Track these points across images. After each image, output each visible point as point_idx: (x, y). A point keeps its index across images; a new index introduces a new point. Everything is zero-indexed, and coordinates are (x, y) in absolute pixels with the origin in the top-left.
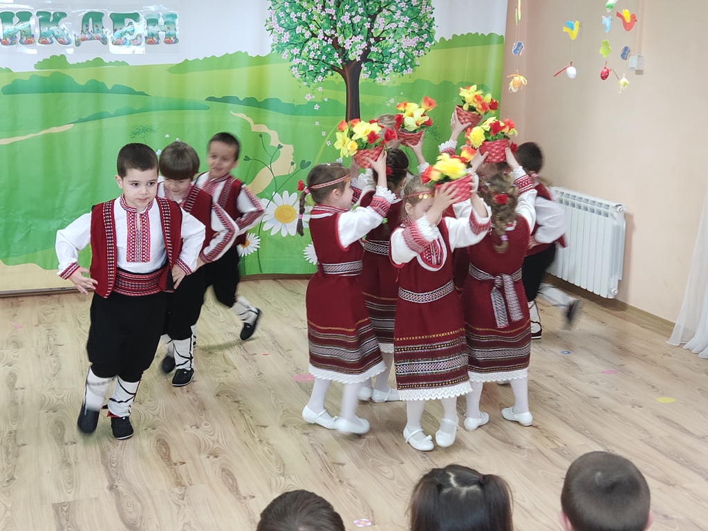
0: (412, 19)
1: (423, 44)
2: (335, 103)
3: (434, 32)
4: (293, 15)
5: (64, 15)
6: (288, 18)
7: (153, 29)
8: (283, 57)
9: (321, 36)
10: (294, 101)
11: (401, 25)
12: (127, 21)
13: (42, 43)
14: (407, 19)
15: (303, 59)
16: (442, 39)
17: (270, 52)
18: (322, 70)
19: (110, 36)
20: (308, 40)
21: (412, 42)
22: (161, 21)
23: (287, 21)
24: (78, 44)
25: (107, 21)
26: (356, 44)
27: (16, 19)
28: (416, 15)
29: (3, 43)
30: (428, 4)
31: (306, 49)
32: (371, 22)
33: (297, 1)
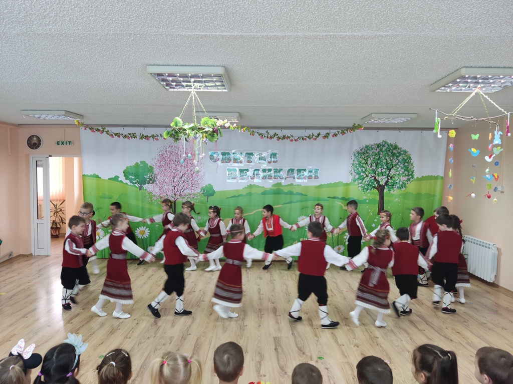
0: (405, 170)
1: (410, 179)
2: (375, 199)
3: (414, 175)
4: (360, 169)
5: (282, 170)
7: (310, 174)
8: (355, 184)
9: (370, 176)
10: (359, 199)
11: (401, 172)
12: (302, 171)
13: (274, 179)
14: (403, 170)
15: (363, 184)
16: (417, 177)
17: (351, 182)
18: (370, 188)
19: (296, 176)
20: (365, 178)
21: (406, 178)
22: (313, 171)
23: (357, 171)
24: (285, 179)
25: (295, 172)
26: (383, 179)
27: (267, 171)
28: (407, 169)
29: (263, 178)
30: (412, 165)
31: (364, 181)
32: (389, 171)
33: (361, 164)
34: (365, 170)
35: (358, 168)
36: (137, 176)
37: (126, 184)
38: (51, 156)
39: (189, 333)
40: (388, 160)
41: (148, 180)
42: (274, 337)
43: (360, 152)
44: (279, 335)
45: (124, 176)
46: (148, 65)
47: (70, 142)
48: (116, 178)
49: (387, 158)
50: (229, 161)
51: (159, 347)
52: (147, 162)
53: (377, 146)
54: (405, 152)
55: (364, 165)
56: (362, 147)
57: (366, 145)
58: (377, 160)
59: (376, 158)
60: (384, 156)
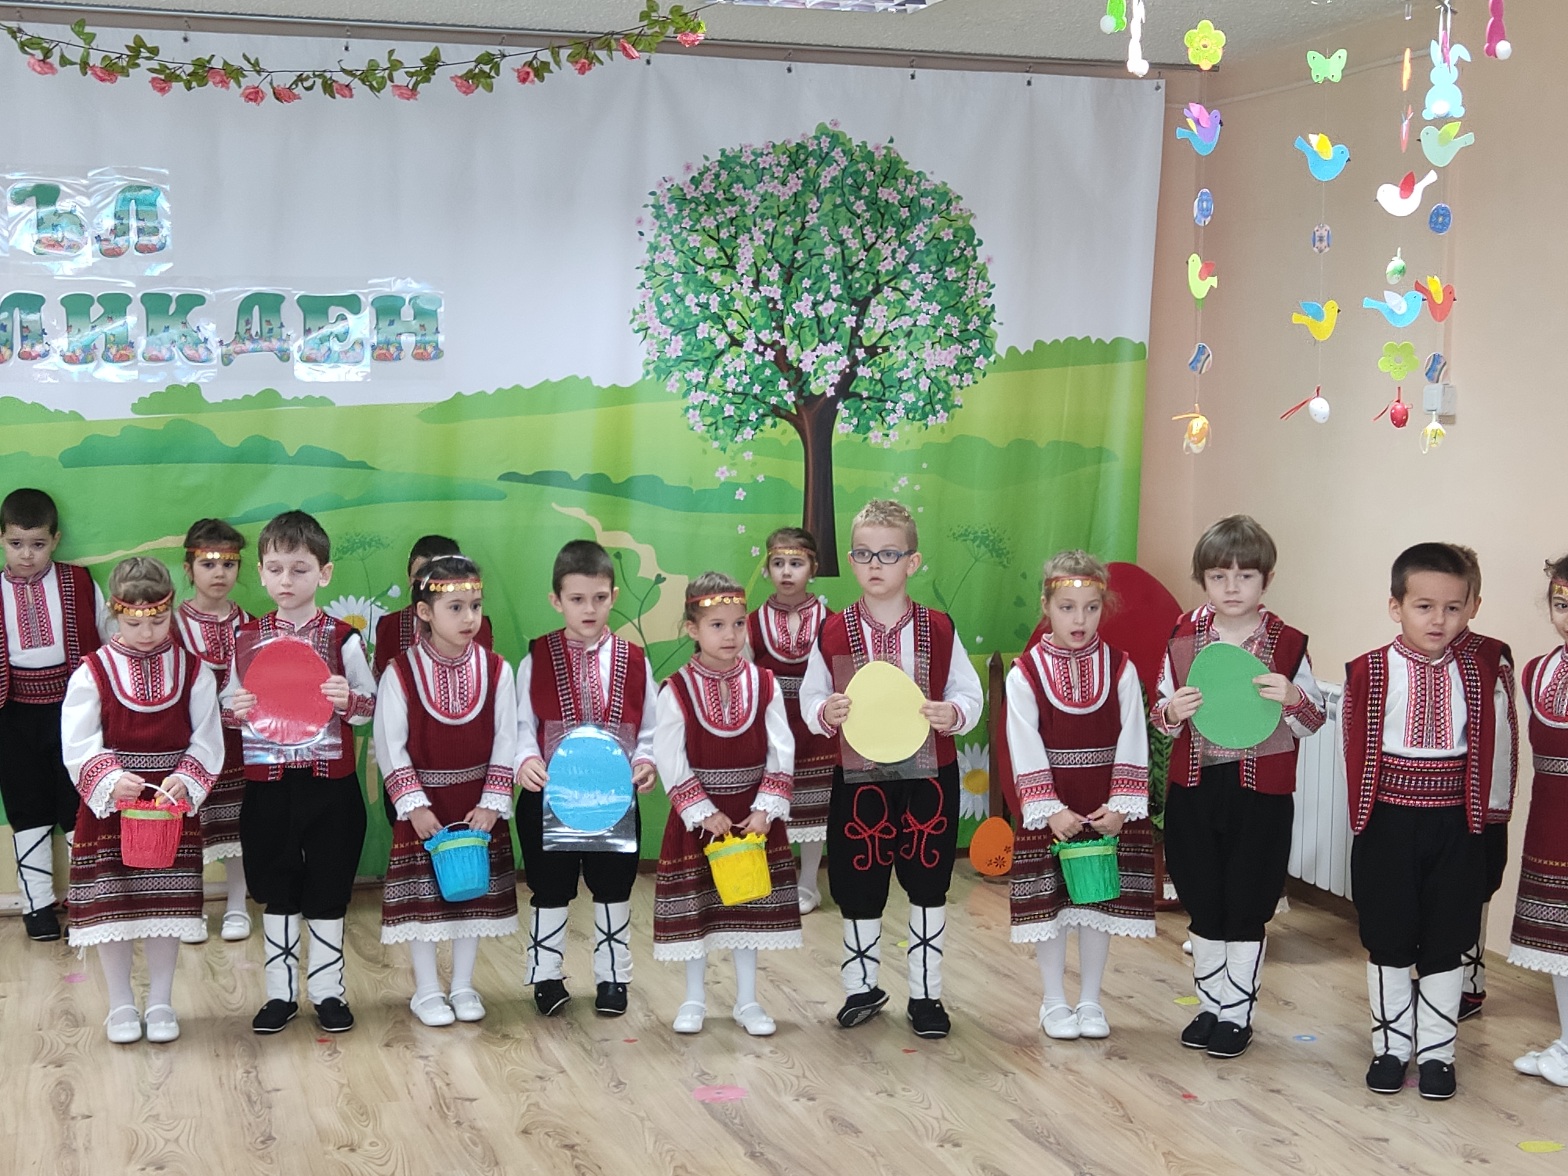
0: (946, 309)
1: (972, 360)
2: (778, 485)
3: (994, 336)
4: (690, 300)
5: (199, 299)
6: (680, 305)
7: (389, 330)
8: (668, 390)
9: (750, 345)
10: (691, 481)
11: (923, 320)
12: (334, 312)
13: (150, 360)
14: (935, 308)
15: (712, 392)
16: (1012, 350)
17: (640, 378)
18: (753, 416)
19: (296, 343)
20: (722, 353)
21: (947, 356)
22: (405, 313)
23: (677, 311)
24: (227, 360)
25: (291, 313)
26: (825, 361)
27: (97, 310)
28: (954, 301)
30: (981, 276)
31: (718, 371)
32: (858, 315)
33: (700, 270)
34: (724, 305)
35: (680, 290)
40: (854, 244)
43: (691, 193)
49: (845, 232)
53: (785, 160)
54: (944, 197)
55: (716, 277)
56: (699, 164)
57: (723, 152)
58: (790, 246)
59: (783, 236)
60: (831, 224)
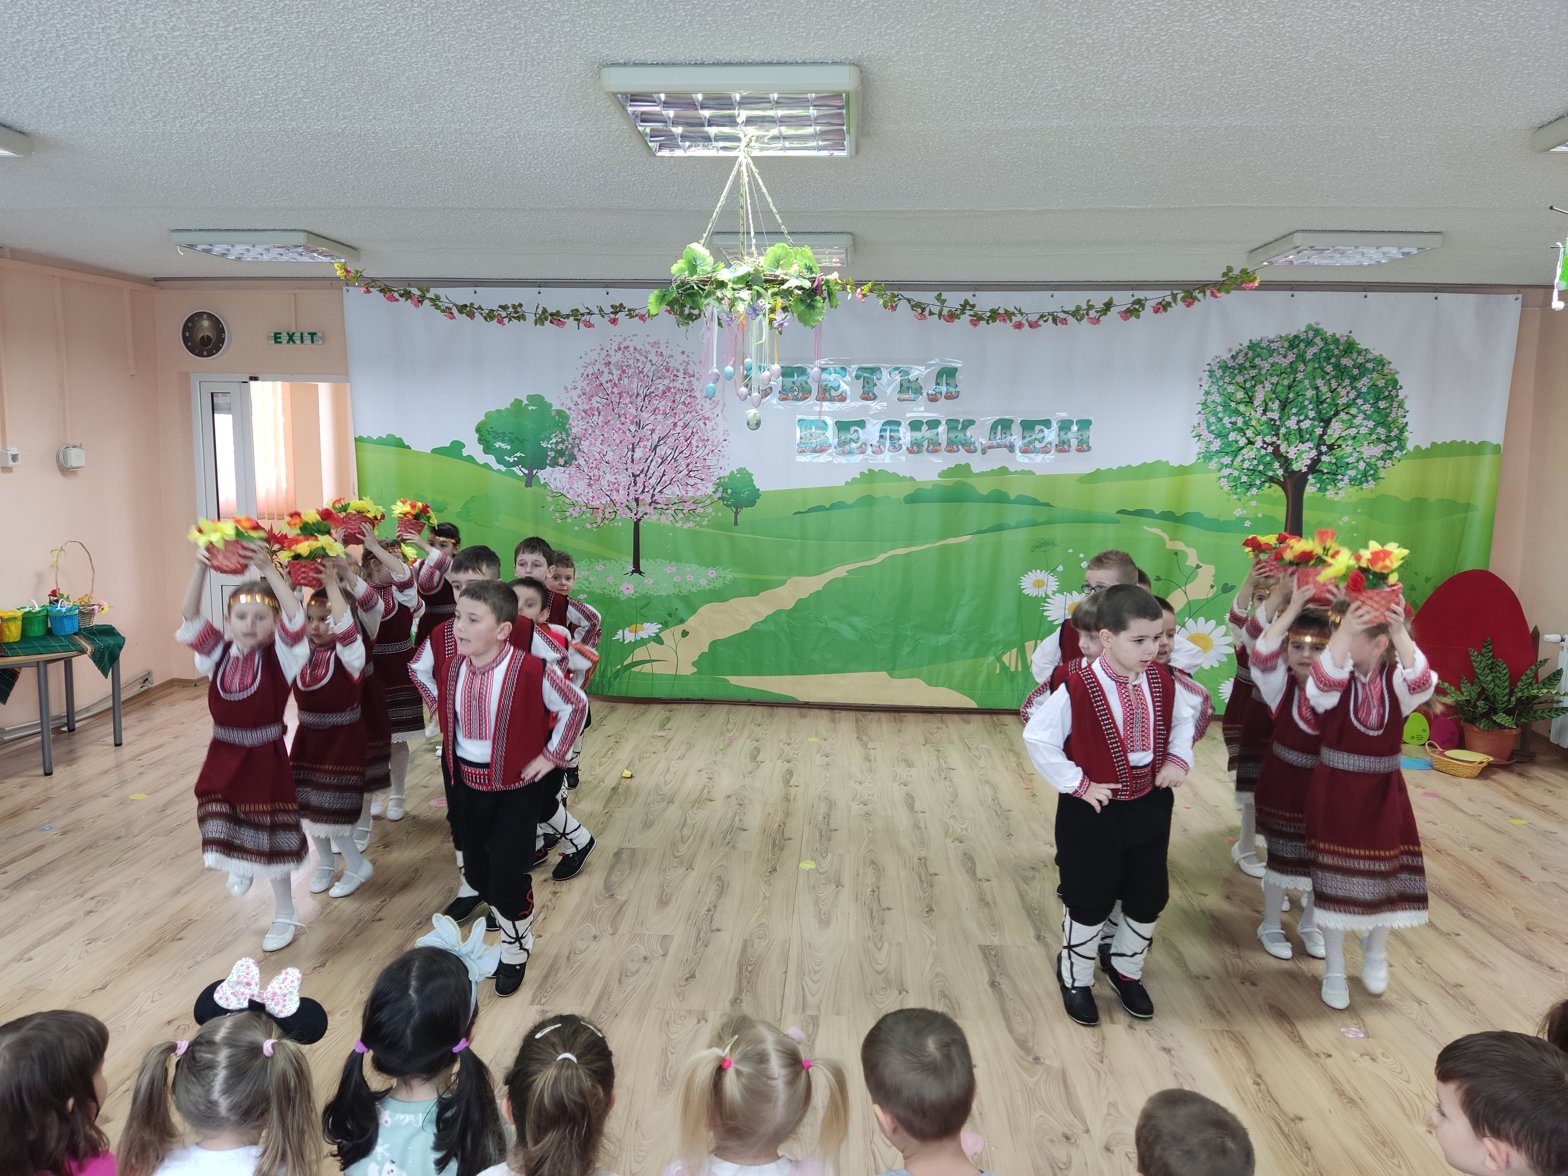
0: (1378, 424)
1: (1392, 452)
2: (1272, 517)
3: (1406, 439)
4: (1226, 420)
5: (972, 422)
6: (1220, 423)
7: (1065, 436)
8: (1210, 468)
9: (1259, 443)
10: (1220, 516)
11: (1363, 430)
12: (1038, 428)
13: (950, 451)
14: (1371, 424)
15: (1235, 469)
16: (1417, 447)
17: (1195, 461)
18: (1258, 482)
19: (1019, 443)
20: (1242, 448)
21: (1378, 450)
22: (1075, 428)
23: (1218, 426)
24: (984, 452)
25: (1016, 428)
26: (1303, 452)
27: (925, 427)
28: (1383, 419)
29: (910, 451)
30: (1400, 406)
31: (1239, 458)
32: (1324, 428)
33: (1233, 405)
34: (1246, 423)
35: (1220, 415)
36: (517, 441)
37: (486, 466)
38: (255, 379)
39: (715, 926)
40: (1324, 389)
41: (552, 454)
42: (980, 947)
43: (1231, 363)
44: (996, 941)
45: (480, 440)
46: (606, 66)
47: (312, 335)
48: (455, 449)
49: (1319, 382)
50: (805, 393)
51: (632, 967)
52: (548, 399)
53: (1286, 345)
54: (1381, 363)
55: (1242, 408)
56: (1236, 348)
57: (1251, 341)
58: (1286, 391)
59: (1283, 385)
60: (1311, 377)
